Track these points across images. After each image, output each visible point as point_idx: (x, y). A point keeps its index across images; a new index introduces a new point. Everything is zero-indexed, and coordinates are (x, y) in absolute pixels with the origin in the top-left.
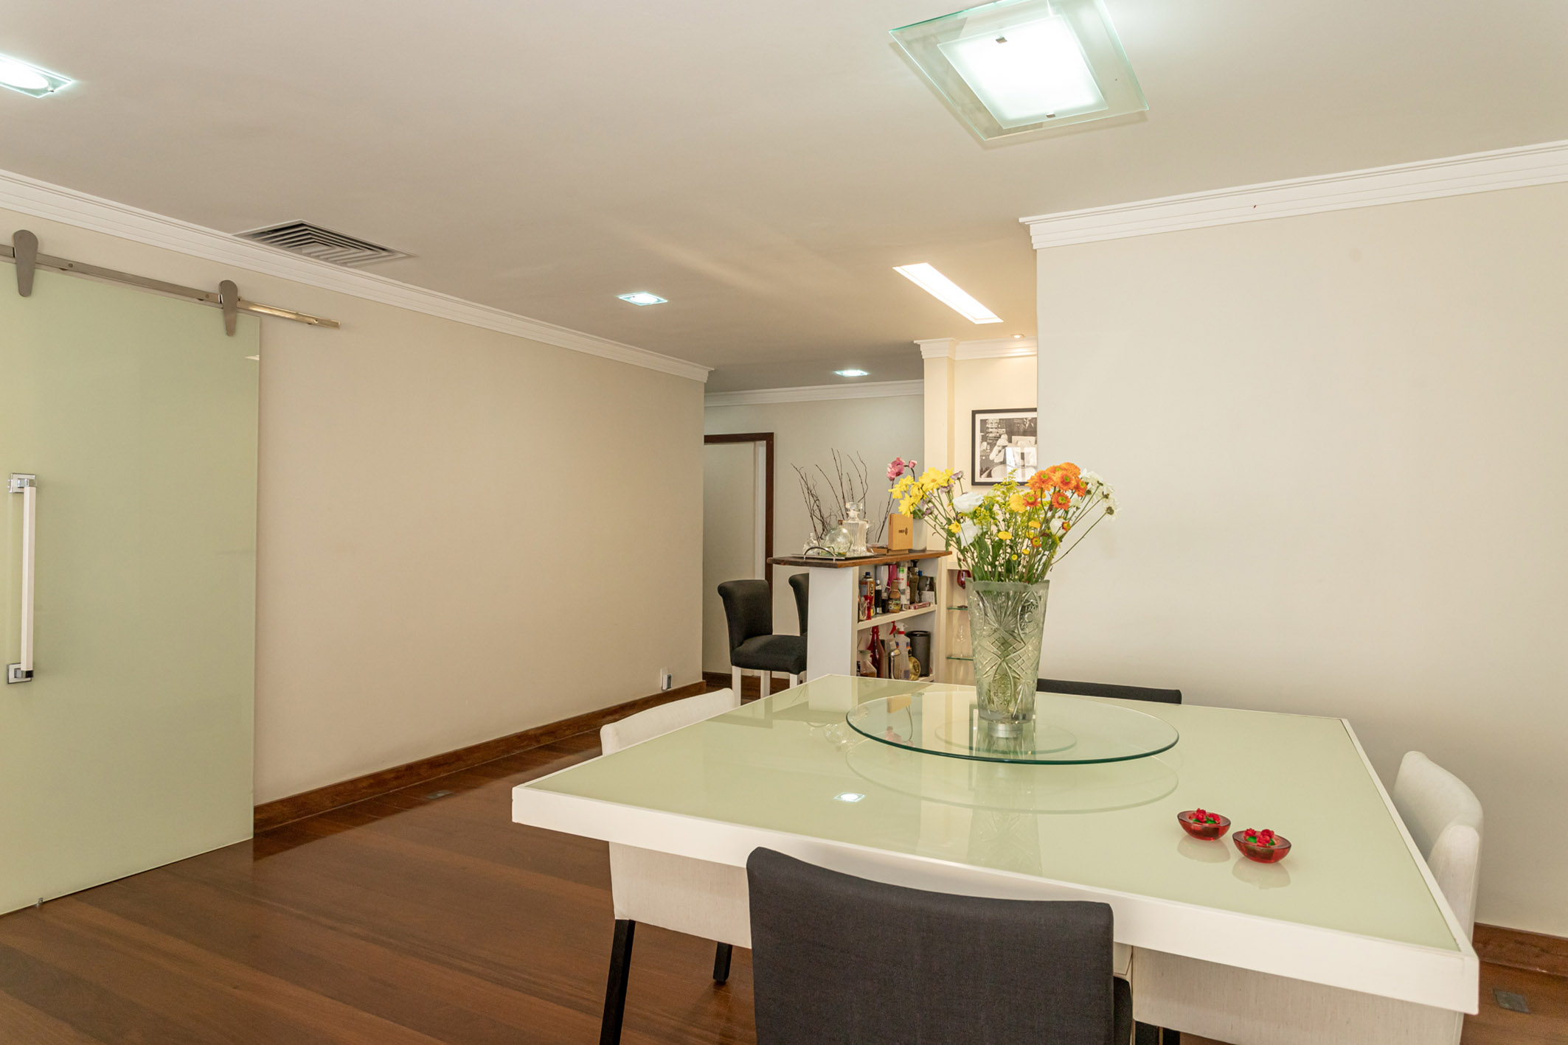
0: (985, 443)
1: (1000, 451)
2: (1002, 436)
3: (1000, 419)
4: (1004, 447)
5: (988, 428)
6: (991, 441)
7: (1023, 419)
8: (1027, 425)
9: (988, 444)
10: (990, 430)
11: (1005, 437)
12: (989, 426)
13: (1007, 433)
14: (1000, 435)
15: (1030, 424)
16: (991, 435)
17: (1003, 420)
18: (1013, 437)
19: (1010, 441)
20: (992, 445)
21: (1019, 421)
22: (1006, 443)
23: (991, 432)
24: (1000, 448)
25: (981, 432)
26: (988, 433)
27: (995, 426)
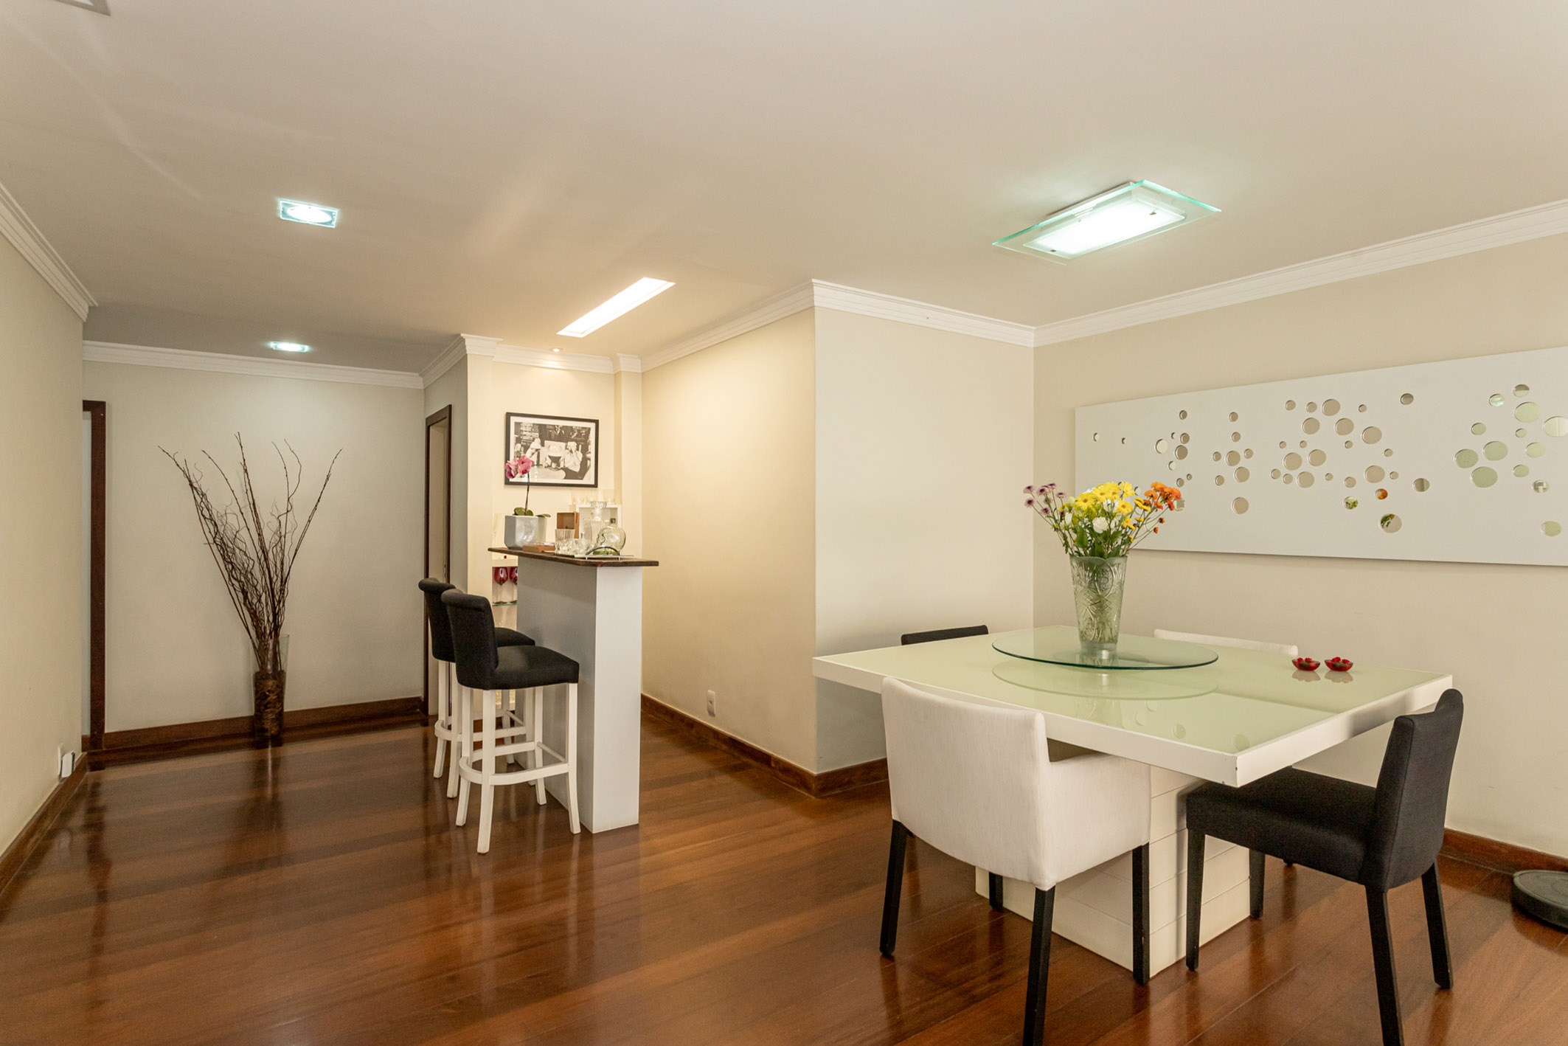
0: (519, 445)
1: (533, 454)
2: (536, 440)
3: (534, 424)
4: (537, 450)
5: (522, 431)
6: (525, 444)
7: (554, 426)
8: (558, 432)
9: (522, 446)
10: (524, 433)
11: (538, 440)
12: (523, 429)
13: (540, 437)
14: (534, 439)
15: (561, 432)
16: (525, 438)
17: (537, 424)
18: (546, 442)
19: (543, 444)
20: (526, 448)
21: (551, 427)
22: (539, 447)
23: (525, 435)
24: (533, 451)
25: (515, 434)
26: (521, 435)
27: (529, 429)
